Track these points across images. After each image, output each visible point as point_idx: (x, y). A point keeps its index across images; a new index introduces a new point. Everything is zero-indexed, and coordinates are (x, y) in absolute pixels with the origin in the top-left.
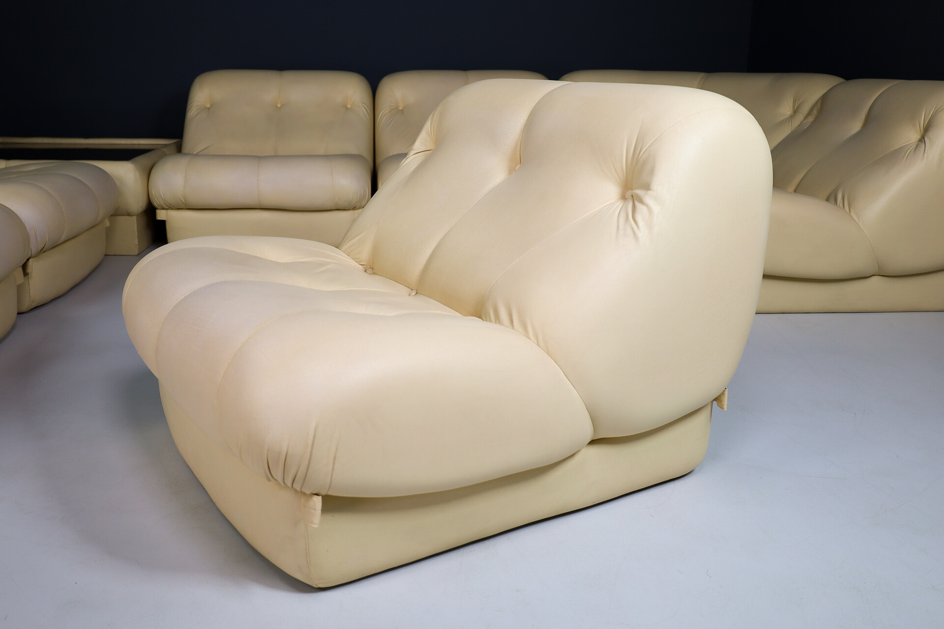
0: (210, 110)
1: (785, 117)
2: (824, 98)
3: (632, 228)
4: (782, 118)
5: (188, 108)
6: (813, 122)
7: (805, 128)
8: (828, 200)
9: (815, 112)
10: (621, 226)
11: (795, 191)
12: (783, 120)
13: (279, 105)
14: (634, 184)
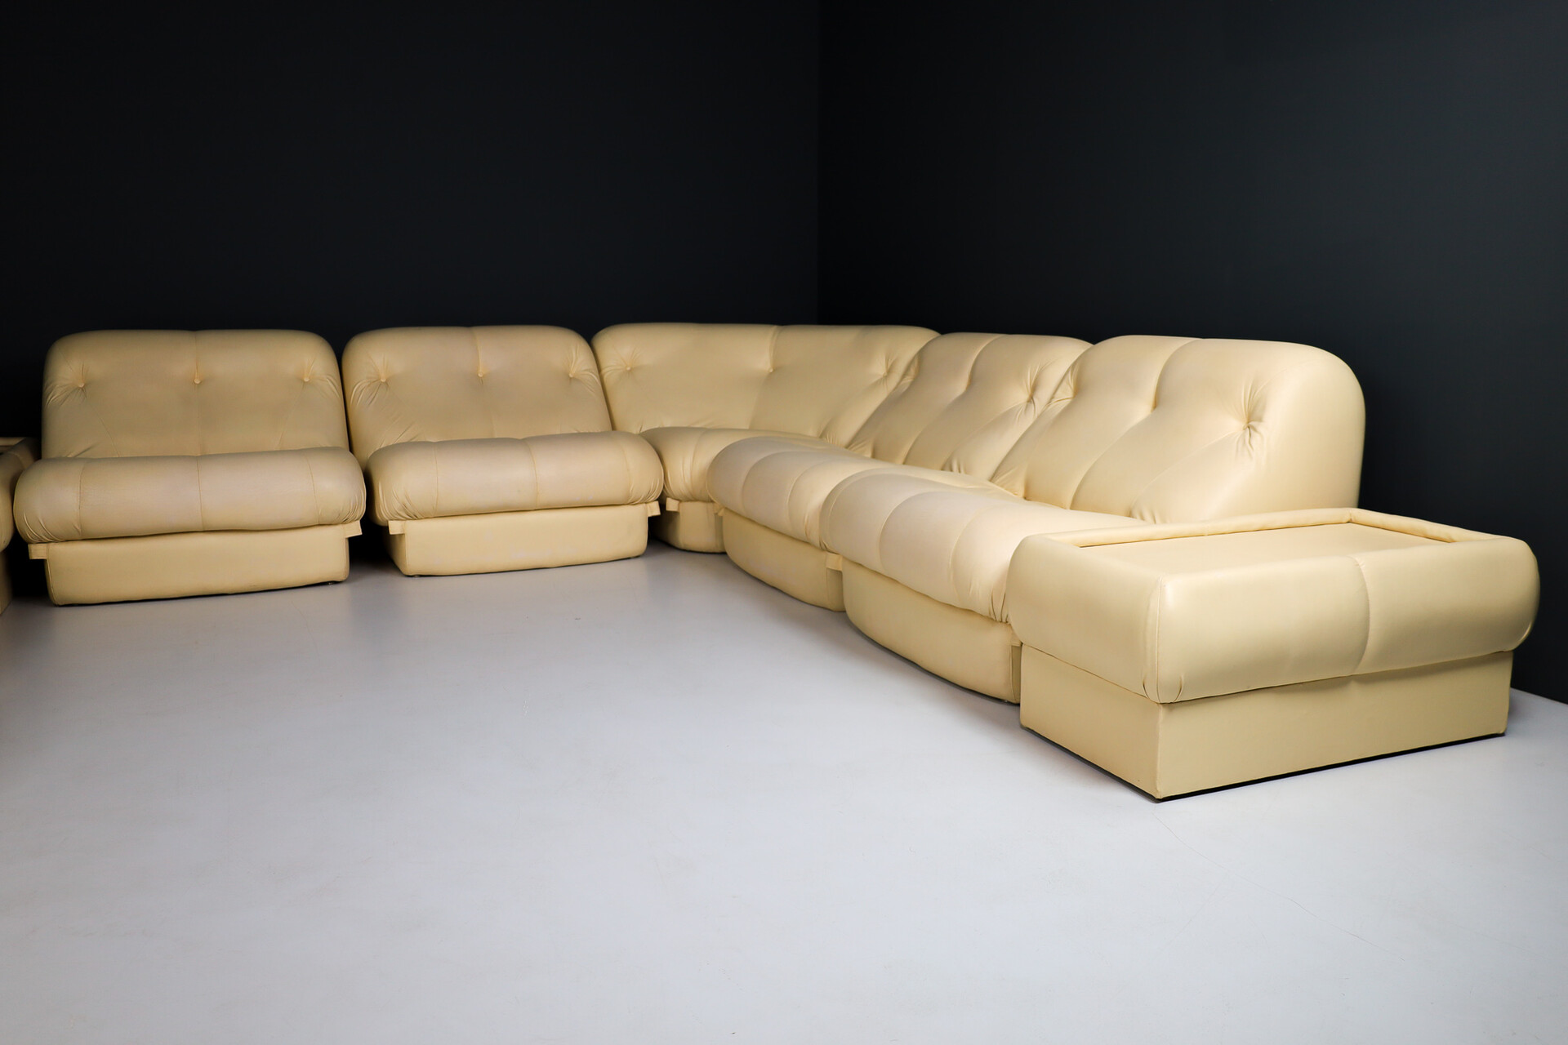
0: (86, 389)
1: (879, 377)
2: (921, 354)
3: (1248, 450)
4: (876, 379)
5: (46, 391)
6: (912, 384)
7: (904, 390)
8: (943, 469)
9: (912, 371)
10: (1239, 450)
11: (904, 463)
12: (877, 382)
13: (197, 382)
14: (1252, 418)
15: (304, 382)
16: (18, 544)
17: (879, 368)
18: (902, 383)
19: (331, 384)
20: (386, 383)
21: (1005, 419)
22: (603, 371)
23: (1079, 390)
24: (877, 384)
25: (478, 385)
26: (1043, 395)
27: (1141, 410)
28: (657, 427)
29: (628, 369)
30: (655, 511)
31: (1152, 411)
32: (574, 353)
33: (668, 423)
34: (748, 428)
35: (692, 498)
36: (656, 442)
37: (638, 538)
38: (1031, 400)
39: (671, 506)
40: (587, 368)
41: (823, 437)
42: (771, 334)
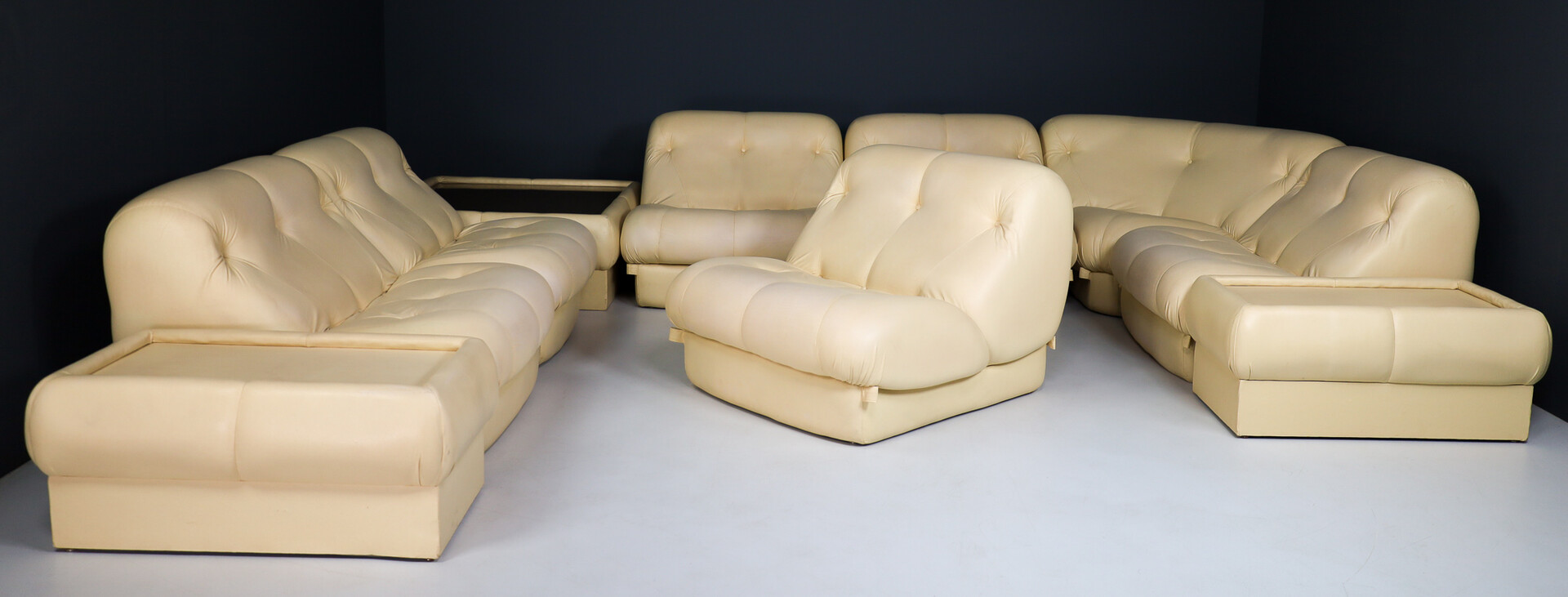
0: (671, 155)
1: (1280, 179)
2: (1316, 163)
4: (1276, 180)
5: (647, 154)
6: (1304, 188)
7: (1297, 193)
9: (1306, 177)
12: (1277, 182)
13: (744, 151)
15: (816, 154)
16: (621, 264)
17: (1280, 171)
18: (1296, 187)
19: (834, 156)
22: (1047, 154)
24: (1276, 184)
28: (1084, 205)
29: (1069, 153)
32: (1022, 139)
33: (1095, 203)
34: (1159, 213)
35: (1099, 270)
38: (1388, 221)
39: (1086, 275)
40: (1032, 151)
41: (1222, 226)
42: (1193, 130)
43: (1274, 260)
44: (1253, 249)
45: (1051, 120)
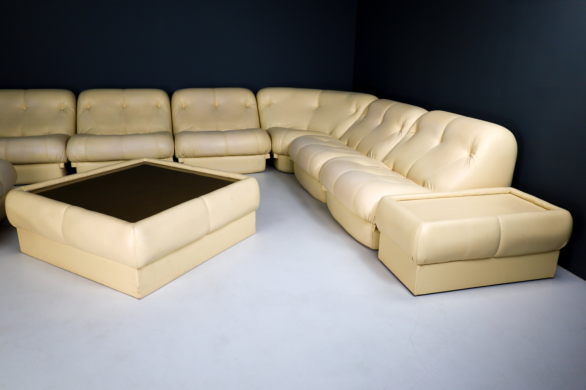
0: (90, 109)
1: (353, 113)
2: (369, 107)
3: (468, 165)
5: (78, 109)
6: (365, 117)
7: (362, 119)
9: (367, 109)
10: (465, 164)
12: (352, 115)
13: (124, 107)
14: (472, 151)
15: (158, 107)
17: (353, 110)
18: (362, 116)
19: (167, 108)
20: (184, 108)
21: (391, 137)
22: (259, 104)
23: (418, 130)
25: (215, 109)
26: (406, 130)
27: (436, 142)
29: (269, 104)
30: (268, 157)
31: (440, 143)
32: (248, 98)
33: (279, 124)
34: (306, 130)
35: (282, 154)
36: (270, 134)
37: (262, 166)
38: (401, 131)
39: (275, 156)
40: (253, 103)
41: (331, 134)
42: (319, 93)
43: (355, 148)
44: (346, 143)
45: (261, 90)
